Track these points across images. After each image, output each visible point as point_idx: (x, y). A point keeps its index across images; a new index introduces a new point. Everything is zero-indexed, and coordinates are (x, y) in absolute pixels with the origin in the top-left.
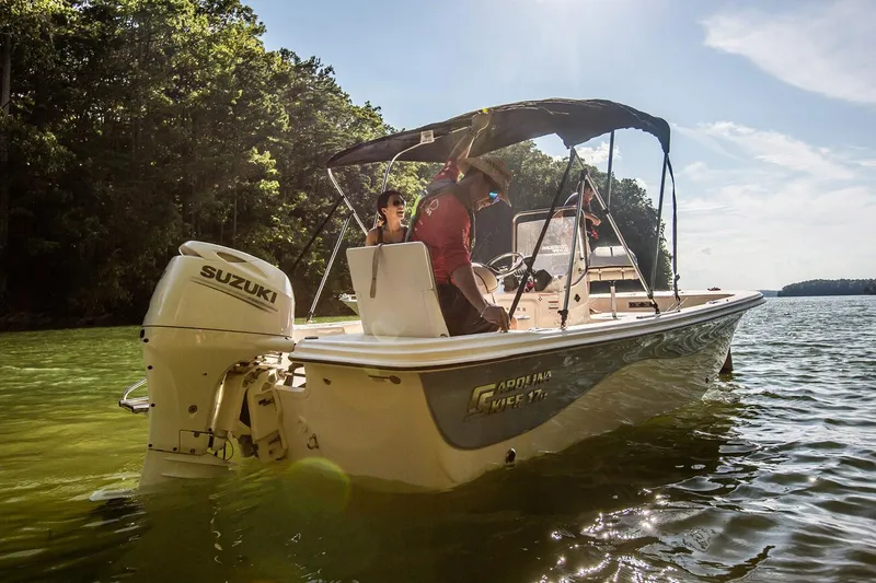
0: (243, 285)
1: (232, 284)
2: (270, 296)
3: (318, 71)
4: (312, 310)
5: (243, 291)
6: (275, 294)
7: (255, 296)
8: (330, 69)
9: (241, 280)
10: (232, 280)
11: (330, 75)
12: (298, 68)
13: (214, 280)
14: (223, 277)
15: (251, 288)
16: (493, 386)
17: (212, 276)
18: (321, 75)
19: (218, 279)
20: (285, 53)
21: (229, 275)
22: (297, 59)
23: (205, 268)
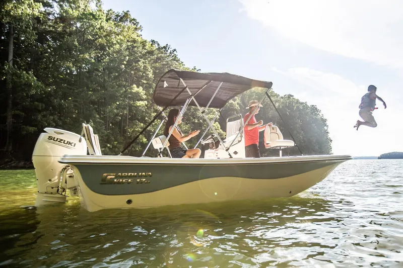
0: (63, 142)
1: (59, 141)
2: (73, 144)
3: (169, 51)
4: (144, 154)
5: (63, 144)
6: (75, 144)
7: (67, 145)
8: (175, 50)
9: (62, 140)
10: (59, 140)
11: (175, 53)
12: (159, 49)
13: (52, 141)
14: (55, 139)
15: (66, 142)
16: (115, 174)
17: (52, 139)
18: (170, 53)
19: (54, 140)
20: (153, 41)
21: (57, 139)
22: (158, 44)
23: (49, 137)
